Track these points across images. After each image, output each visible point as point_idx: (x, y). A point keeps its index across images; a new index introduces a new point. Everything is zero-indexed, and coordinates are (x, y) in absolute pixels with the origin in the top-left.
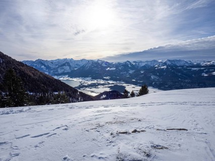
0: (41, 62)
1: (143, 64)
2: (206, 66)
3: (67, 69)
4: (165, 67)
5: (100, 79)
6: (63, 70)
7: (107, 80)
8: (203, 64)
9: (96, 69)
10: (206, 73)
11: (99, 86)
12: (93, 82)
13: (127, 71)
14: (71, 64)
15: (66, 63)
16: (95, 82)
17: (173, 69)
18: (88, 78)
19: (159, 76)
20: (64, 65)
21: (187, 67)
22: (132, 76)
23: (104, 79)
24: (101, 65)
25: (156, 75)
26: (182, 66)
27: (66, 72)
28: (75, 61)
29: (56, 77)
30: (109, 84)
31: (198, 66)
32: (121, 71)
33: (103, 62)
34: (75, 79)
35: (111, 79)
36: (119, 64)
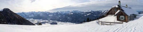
0: (23, 13)
1: (64, 13)
2: (85, 13)
3: (33, 16)
4: (73, 13)
5: (46, 20)
6: (31, 16)
7: (49, 20)
8: (84, 12)
9: (44, 15)
10: (85, 15)
11: (46, 23)
12: (43, 21)
13: (58, 16)
14: (34, 14)
15: (32, 13)
16: (44, 21)
17: (75, 14)
18: (41, 20)
19: (71, 17)
20: (31, 14)
21: (80, 13)
22: (60, 18)
23: (48, 20)
24: (47, 14)
25: (70, 17)
26: (78, 13)
27: (32, 17)
28: (36, 12)
29: (28, 19)
30: (50, 22)
31: (83, 13)
32: (55, 16)
33: (47, 12)
34: (36, 20)
35: (51, 20)
36: (54, 13)
